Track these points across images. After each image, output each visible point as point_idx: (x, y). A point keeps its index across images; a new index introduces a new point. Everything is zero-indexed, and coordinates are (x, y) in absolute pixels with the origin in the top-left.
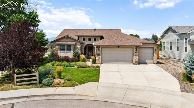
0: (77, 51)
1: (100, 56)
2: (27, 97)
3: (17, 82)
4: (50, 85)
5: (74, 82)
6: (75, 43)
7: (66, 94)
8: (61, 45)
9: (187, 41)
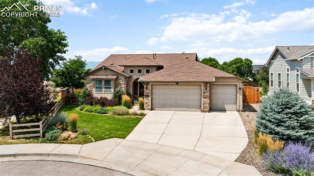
0: (118, 89)
1: (150, 98)
2: (15, 155)
3: (14, 134)
4: (54, 140)
5: (90, 137)
6: (115, 77)
7: (65, 155)
8: (96, 80)
9: (299, 73)
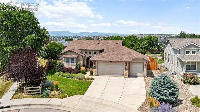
0: (78, 63)
1: (96, 69)
2: (30, 105)
5: (66, 94)
6: (77, 56)
7: (54, 105)
8: (66, 58)
9: (178, 57)
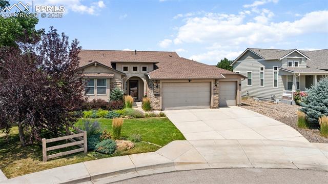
1: (161, 97)
2: (89, 179)
3: (49, 153)
4: (113, 152)
5: (149, 143)
6: (112, 75)
9: (278, 71)
